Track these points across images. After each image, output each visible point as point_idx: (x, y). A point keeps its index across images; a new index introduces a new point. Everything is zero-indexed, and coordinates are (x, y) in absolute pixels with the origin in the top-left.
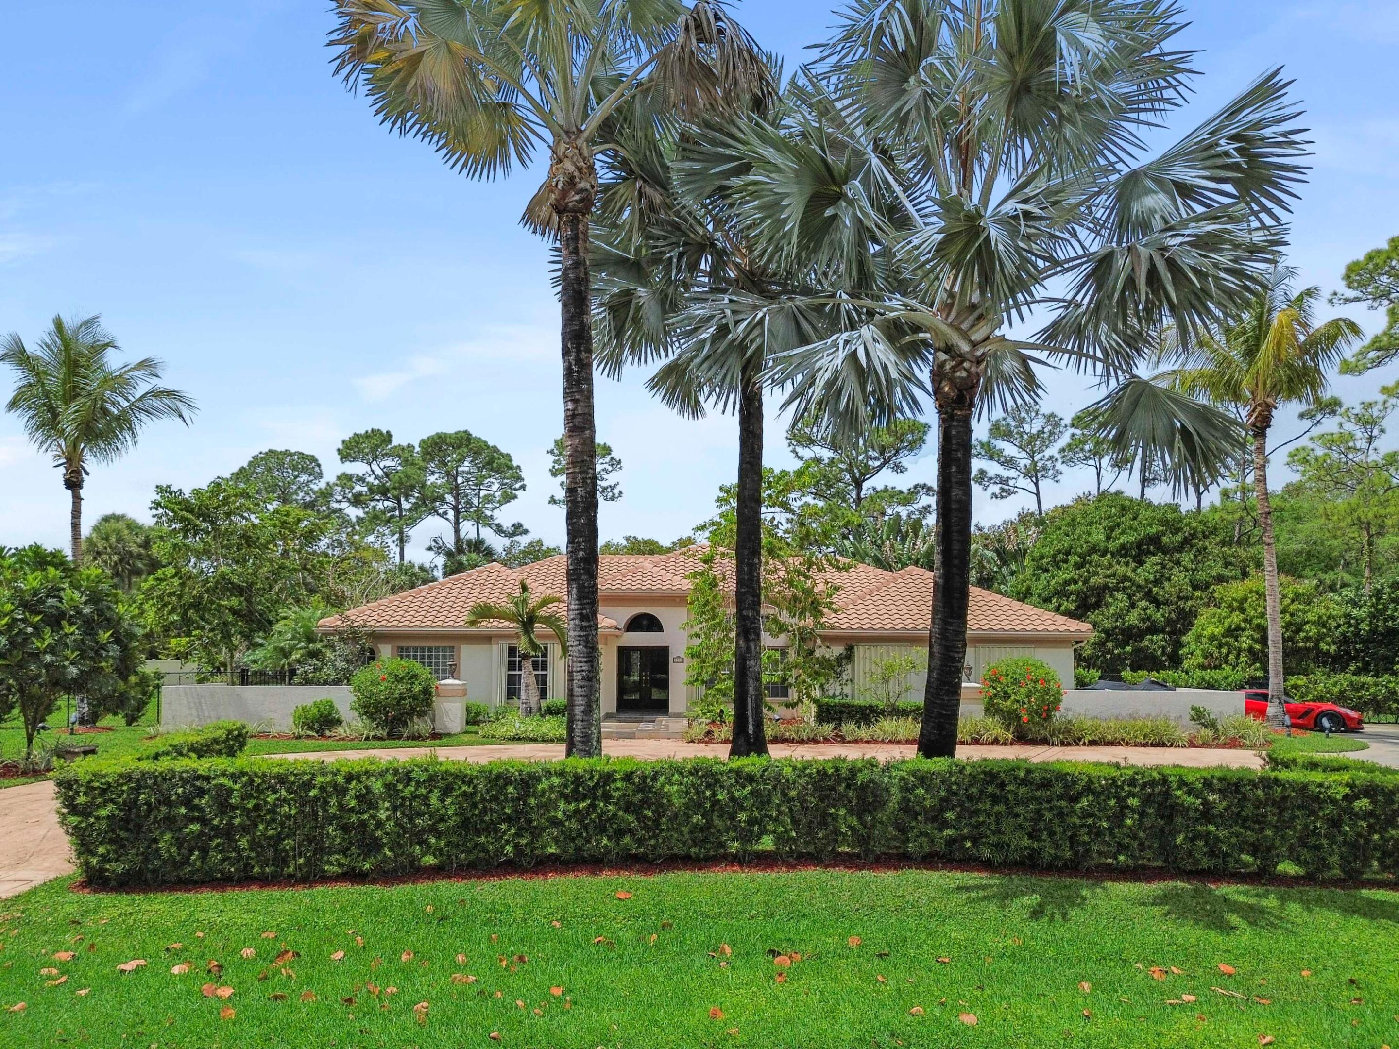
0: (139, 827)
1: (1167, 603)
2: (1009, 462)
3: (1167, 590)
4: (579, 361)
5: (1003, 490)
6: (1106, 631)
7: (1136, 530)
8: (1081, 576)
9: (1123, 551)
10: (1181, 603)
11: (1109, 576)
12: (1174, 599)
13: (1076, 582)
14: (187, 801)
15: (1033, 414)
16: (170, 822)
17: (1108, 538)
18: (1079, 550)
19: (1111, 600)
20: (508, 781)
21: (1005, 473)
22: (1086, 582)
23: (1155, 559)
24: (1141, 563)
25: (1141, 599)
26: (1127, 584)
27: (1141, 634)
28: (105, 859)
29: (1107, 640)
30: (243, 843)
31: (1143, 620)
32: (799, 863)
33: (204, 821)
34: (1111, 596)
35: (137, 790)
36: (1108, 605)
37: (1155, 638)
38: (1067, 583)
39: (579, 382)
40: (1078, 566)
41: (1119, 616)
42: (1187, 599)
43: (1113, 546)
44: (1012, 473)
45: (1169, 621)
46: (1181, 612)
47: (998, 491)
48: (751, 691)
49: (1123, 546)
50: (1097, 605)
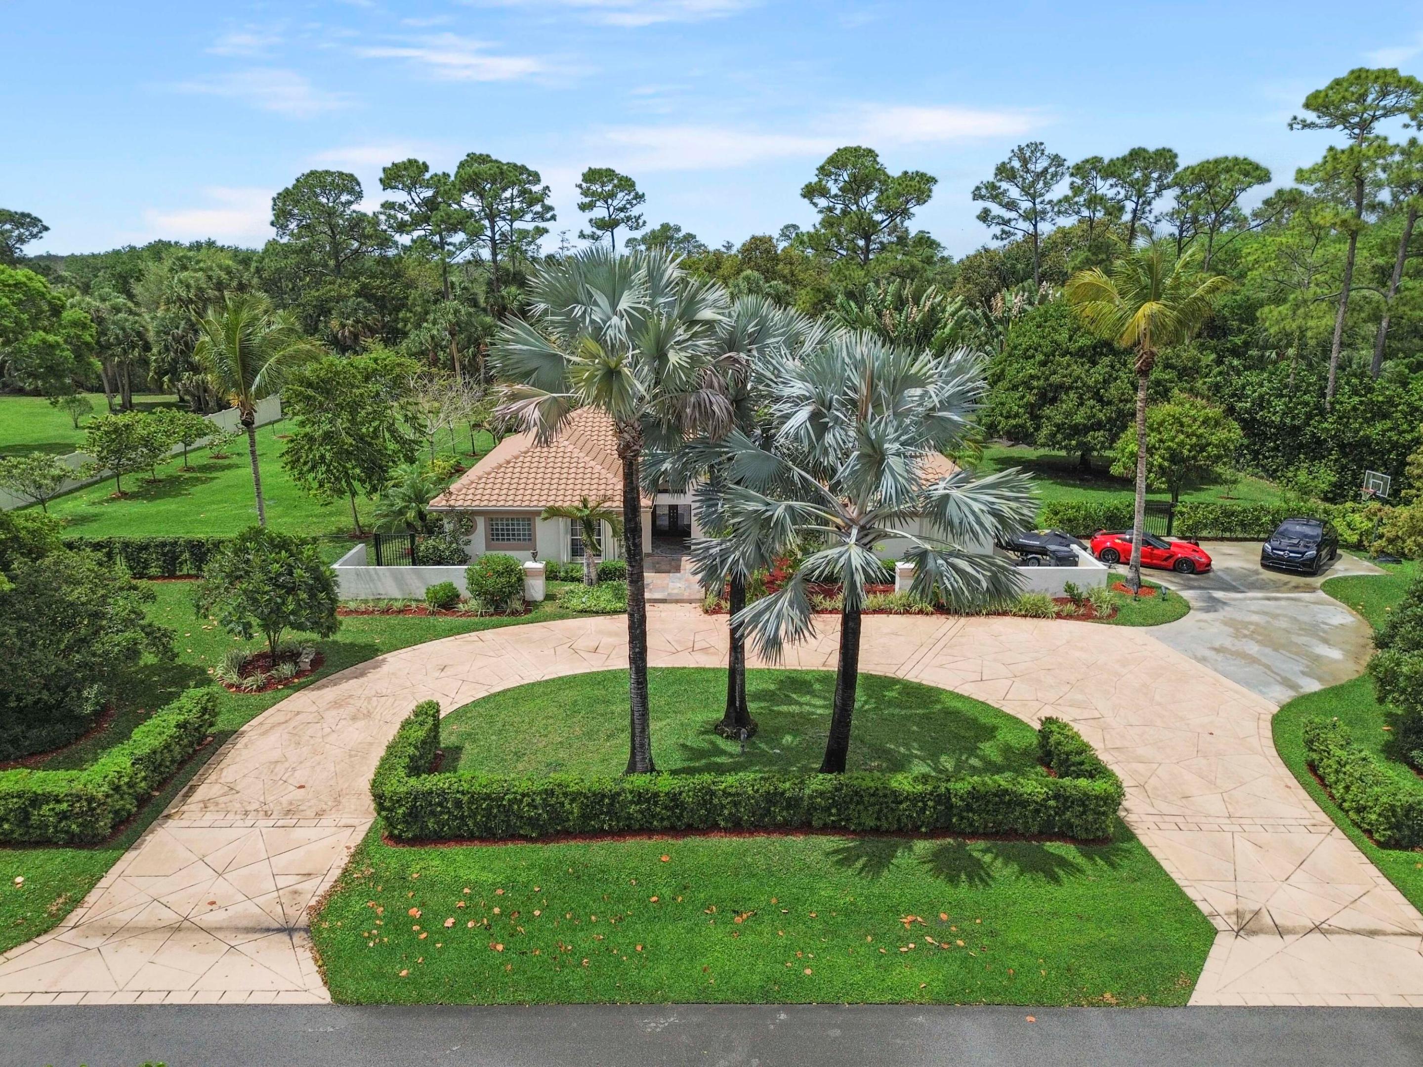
0: (416, 816)
1: (1110, 403)
2: (1011, 205)
3: (1113, 392)
4: (634, 545)
5: (1003, 232)
6: (1057, 426)
7: (1092, 334)
8: (1043, 373)
9: (1081, 352)
10: (1121, 405)
11: (1066, 376)
12: (1116, 401)
13: (1039, 379)
14: (440, 804)
15: (1039, 154)
16: (433, 813)
17: (1070, 340)
18: (1045, 350)
19: (1065, 397)
20: (604, 796)
21: (1008, 215)
22: (1047, 379)
23: (1106, 360)
24: (1094, 363)
25: (1089, 399)
26: (1079, 384)
27: (1086, 429)
28: (402, 831)
29: (1058, 431)
30: (470, 823)
31: (1089, 418)
32: (756, 831)
33: (449, 812)
34: (1067, 393)
35: (415, 798)
36: (1062, 402)
37: (1096, 434)
38: (1032, 377)
39: (634, 555)
40: (1044, 364)
41: (1068, 414)
42: (1127, 401)
43: (1073, 347)
44: (1013, 215)
45: (1109, 420)
46: (1120, 412)
47: (999, 233)
48: (738, 681)
49: (1081, 348)
50: (1053, 401)
